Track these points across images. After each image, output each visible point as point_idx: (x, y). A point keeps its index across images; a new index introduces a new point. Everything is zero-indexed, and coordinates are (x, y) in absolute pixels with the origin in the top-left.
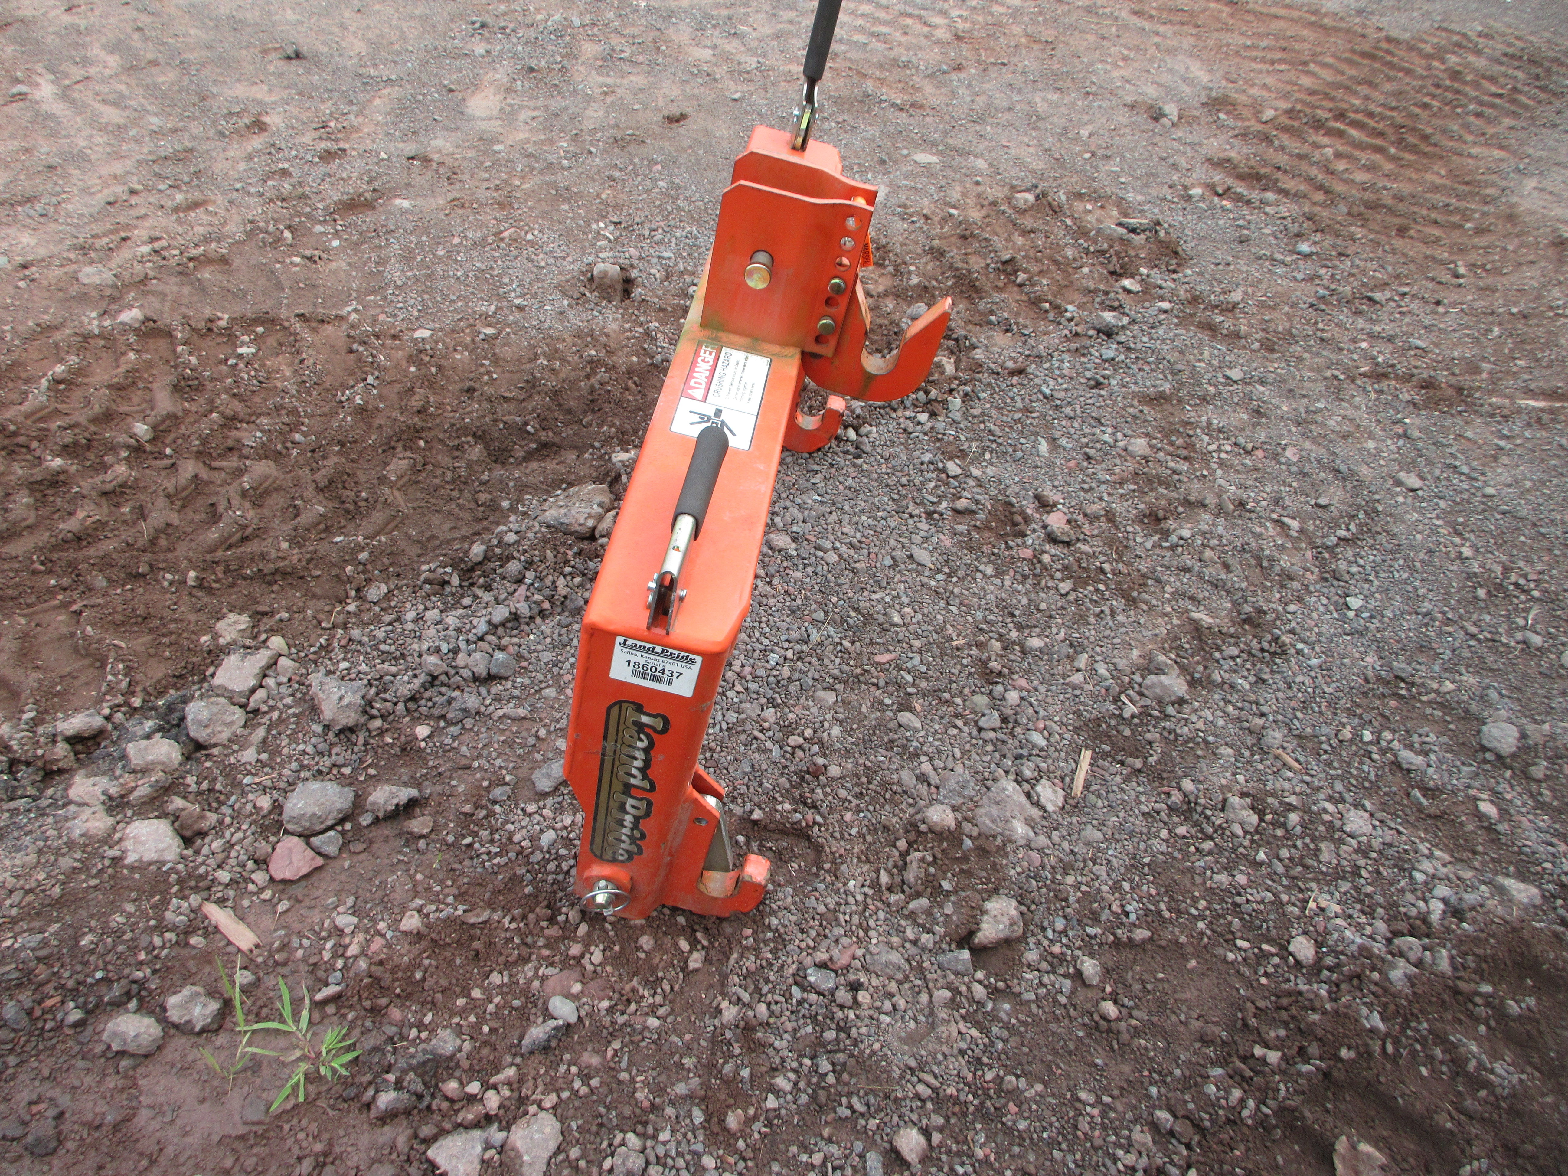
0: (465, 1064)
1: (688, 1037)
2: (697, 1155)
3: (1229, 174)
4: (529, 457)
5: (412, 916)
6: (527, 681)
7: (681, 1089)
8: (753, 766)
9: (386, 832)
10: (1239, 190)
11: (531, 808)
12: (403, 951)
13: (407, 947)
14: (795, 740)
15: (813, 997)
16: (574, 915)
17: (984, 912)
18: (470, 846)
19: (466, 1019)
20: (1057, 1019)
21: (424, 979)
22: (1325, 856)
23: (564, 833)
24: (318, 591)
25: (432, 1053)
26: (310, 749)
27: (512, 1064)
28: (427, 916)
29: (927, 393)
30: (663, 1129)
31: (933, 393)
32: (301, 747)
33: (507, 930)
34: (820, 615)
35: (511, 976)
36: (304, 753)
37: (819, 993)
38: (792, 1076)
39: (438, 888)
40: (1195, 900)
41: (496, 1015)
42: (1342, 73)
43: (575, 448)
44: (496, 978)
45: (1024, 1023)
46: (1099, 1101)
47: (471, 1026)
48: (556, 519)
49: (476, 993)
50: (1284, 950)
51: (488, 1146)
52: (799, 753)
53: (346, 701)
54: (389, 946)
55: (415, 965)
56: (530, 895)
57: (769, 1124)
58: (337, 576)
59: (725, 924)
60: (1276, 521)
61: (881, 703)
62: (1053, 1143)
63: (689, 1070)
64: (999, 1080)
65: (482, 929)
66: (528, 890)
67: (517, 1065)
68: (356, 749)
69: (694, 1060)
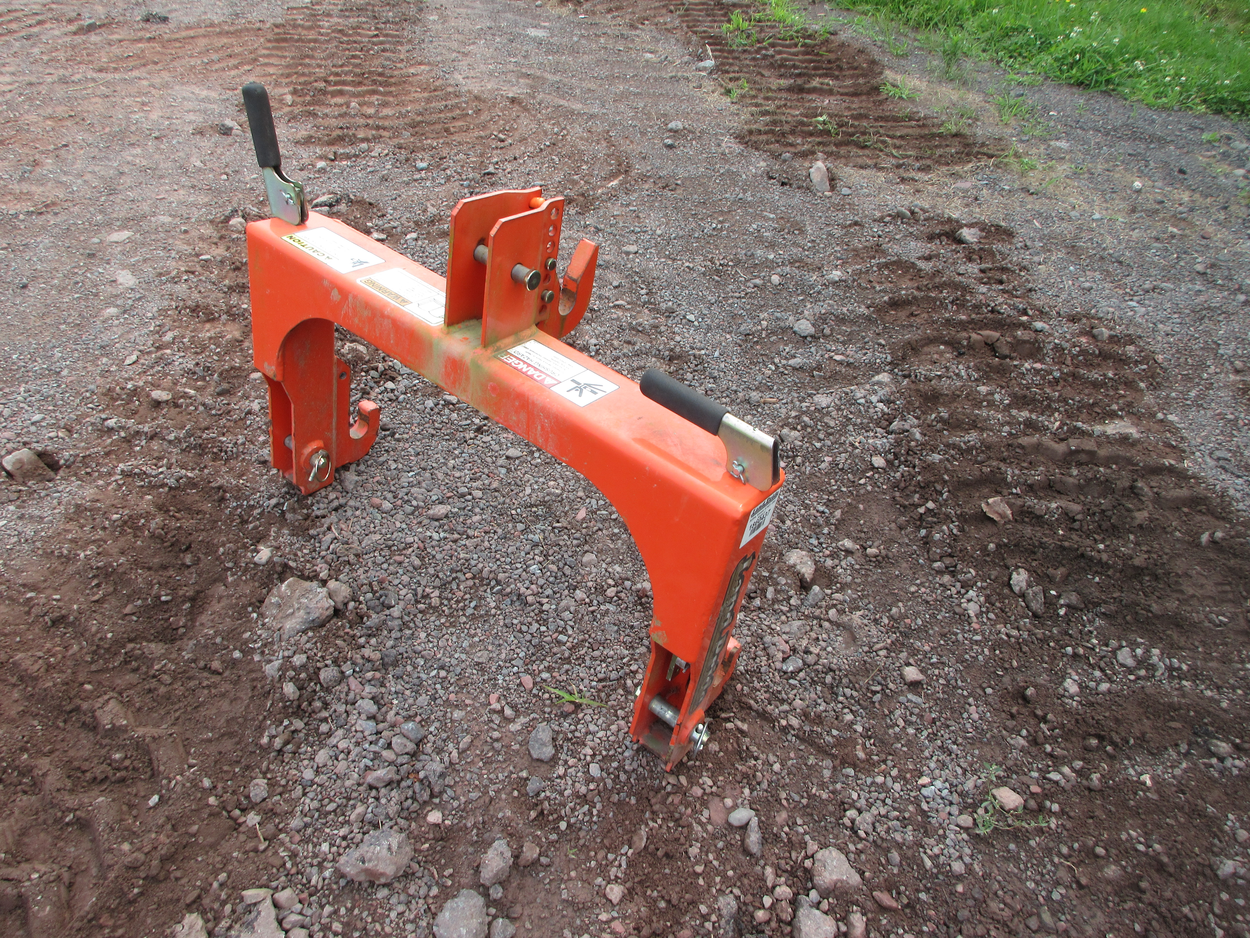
0: (749, 898)
1: (792, 755)
2: (873, 783)
3: (323, 145)
4: (193, 615)
5: (612, 889)
6: (437, 724)
7: (827, 773)
8: (614, 624)
9: (514, 885)
10: (342, 151)
11: (561, 771)
12: (636, 909)
13: (632, 905)
14: (611, 592)
15: (802, 674)
16: (672, 780)
17: (794, 566)
18: (569, 825)
19: (716, 884)
20: (867, 575)
21: (669, 902)
22: (832, 423)
23: (599, 758)
24: (210, 840)
25: (731, 917)
26: (401, 908)
27: (763, 868)
28: (617, 877)
29: (376, 369)
30: (850, 795)
31: (381, 366)
32: (393, 915)
33: (660, 826)
34: (520, 527)
35: (697, 841)
36: (401, 914)
37: (801, 670)
38: (846, 710)
39: (593, 863)
40: (829, 484)
41: (723, 862)
42: (285, 57)
43: (215, 581)
44: (694, 851)
45: (863, 590)
46: (917, 585)
47: (722, 882)
48: (304, 623)
49: (699, 869)
50: (873, 468)
51: (817, 906)
52: (623, 595)
53: (395, 846)
54: (625, 917)
55: (652, 904)
56: (637, 801)
57: (870, 738)
58: (210, 815)
59: (726, 697)
60: (615, 307)
61: (615, 535)
62: (933, 616)
63: (817, 764)
64: (891, 618)
65: (651, 843)
66: (633, 801)
67: (765, 864)
68: (419, 874)
69: (812, 757)
